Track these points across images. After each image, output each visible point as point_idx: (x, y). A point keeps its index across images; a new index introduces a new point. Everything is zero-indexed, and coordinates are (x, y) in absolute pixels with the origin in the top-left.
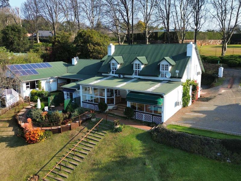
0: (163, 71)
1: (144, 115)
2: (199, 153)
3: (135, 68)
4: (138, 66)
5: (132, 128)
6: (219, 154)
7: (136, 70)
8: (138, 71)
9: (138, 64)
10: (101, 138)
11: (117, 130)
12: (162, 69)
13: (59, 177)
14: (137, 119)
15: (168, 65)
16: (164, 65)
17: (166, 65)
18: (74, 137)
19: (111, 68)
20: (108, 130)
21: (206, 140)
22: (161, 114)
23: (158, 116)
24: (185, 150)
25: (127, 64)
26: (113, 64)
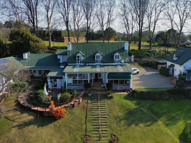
0: (116, 59)
1: (119, 86)
2: (160, 99)
3: (96, 58)
4: (99, 57)
5: (117, 95)
6: (168, 97)
7: (97, 59)
8: (99, 60)
9: (99, 56)
10: (105, 104)
11: (111, 97)
12: (115, 58)
13: (102, 132)
14: (113, 89)
15: (119, 56)
16: (116, 56)
17: (118, 56)
18: (86, 107)
19: (77, 59)
20: (105, 99)
21: (161, 92)
22: (129, 84)
23: (128, 85)
24: (153, 99)
25: (88, 56)
26: (78, 57)
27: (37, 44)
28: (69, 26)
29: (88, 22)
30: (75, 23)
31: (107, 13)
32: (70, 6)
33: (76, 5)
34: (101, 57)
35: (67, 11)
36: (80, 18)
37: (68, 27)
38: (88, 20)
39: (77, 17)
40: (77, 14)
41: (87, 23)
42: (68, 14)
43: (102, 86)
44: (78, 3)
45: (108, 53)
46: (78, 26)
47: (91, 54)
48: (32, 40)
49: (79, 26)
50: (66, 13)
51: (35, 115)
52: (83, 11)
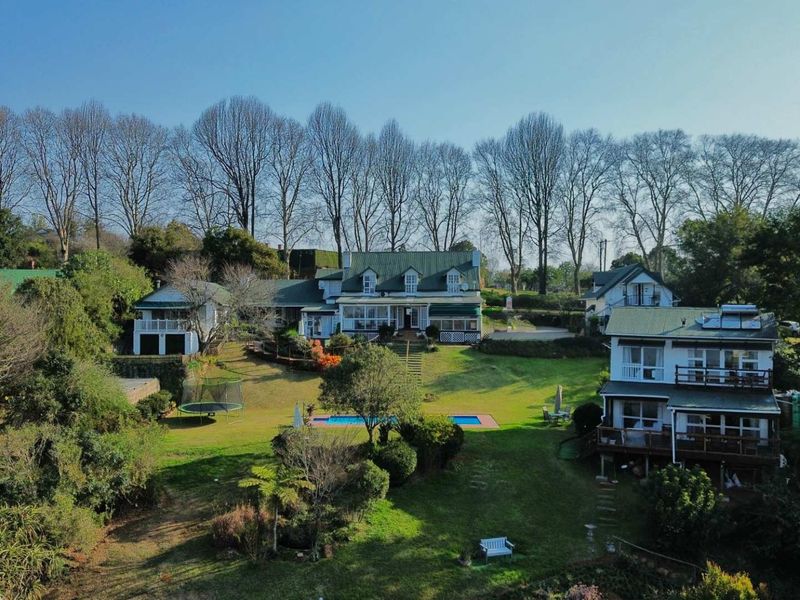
0: (451, 284)
1: (453, 334)
3: (407, 282)
4: (413, 279)
5: (448, 348)
7: (409, 284)
8: (413, 286)
9: (413, 277)
10: (421, 359)
11: (434, 350)
12: (450, 282)
14: (442, 340)
15: (458, 276)
16: (452, 276)
17: (455, 276)
19: (364, 284)
20: (421, 352)
22: (476, 329)
23: (472, 332)
25: (388, 278)
26: (367, 278)
27: (268, 260)
28: (341, 231)
29: (393, 217)
30: (359, 221)
31: (447, 193)
32: (347, 177)
33: (362, 173)
34: (418, 280)
35: (337, 191)
36: (372, 210)
37: (338, 231)
38: (393, 213)
39: (363, 207)
40: (365, 198)
41: (393, 221)
42: (340, 197)
43: (418, 334)
44: (367, 167)
45: (434, 272)
46: (366, 230)
47: (396, 272)
48: (257, 251)
49: (368, 229)
50: (334, 197)
51: (284, 367)
52: (380, 190)
